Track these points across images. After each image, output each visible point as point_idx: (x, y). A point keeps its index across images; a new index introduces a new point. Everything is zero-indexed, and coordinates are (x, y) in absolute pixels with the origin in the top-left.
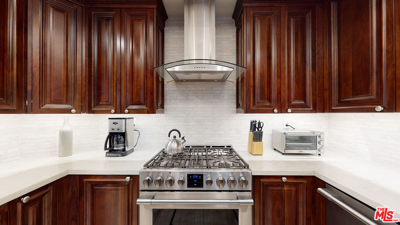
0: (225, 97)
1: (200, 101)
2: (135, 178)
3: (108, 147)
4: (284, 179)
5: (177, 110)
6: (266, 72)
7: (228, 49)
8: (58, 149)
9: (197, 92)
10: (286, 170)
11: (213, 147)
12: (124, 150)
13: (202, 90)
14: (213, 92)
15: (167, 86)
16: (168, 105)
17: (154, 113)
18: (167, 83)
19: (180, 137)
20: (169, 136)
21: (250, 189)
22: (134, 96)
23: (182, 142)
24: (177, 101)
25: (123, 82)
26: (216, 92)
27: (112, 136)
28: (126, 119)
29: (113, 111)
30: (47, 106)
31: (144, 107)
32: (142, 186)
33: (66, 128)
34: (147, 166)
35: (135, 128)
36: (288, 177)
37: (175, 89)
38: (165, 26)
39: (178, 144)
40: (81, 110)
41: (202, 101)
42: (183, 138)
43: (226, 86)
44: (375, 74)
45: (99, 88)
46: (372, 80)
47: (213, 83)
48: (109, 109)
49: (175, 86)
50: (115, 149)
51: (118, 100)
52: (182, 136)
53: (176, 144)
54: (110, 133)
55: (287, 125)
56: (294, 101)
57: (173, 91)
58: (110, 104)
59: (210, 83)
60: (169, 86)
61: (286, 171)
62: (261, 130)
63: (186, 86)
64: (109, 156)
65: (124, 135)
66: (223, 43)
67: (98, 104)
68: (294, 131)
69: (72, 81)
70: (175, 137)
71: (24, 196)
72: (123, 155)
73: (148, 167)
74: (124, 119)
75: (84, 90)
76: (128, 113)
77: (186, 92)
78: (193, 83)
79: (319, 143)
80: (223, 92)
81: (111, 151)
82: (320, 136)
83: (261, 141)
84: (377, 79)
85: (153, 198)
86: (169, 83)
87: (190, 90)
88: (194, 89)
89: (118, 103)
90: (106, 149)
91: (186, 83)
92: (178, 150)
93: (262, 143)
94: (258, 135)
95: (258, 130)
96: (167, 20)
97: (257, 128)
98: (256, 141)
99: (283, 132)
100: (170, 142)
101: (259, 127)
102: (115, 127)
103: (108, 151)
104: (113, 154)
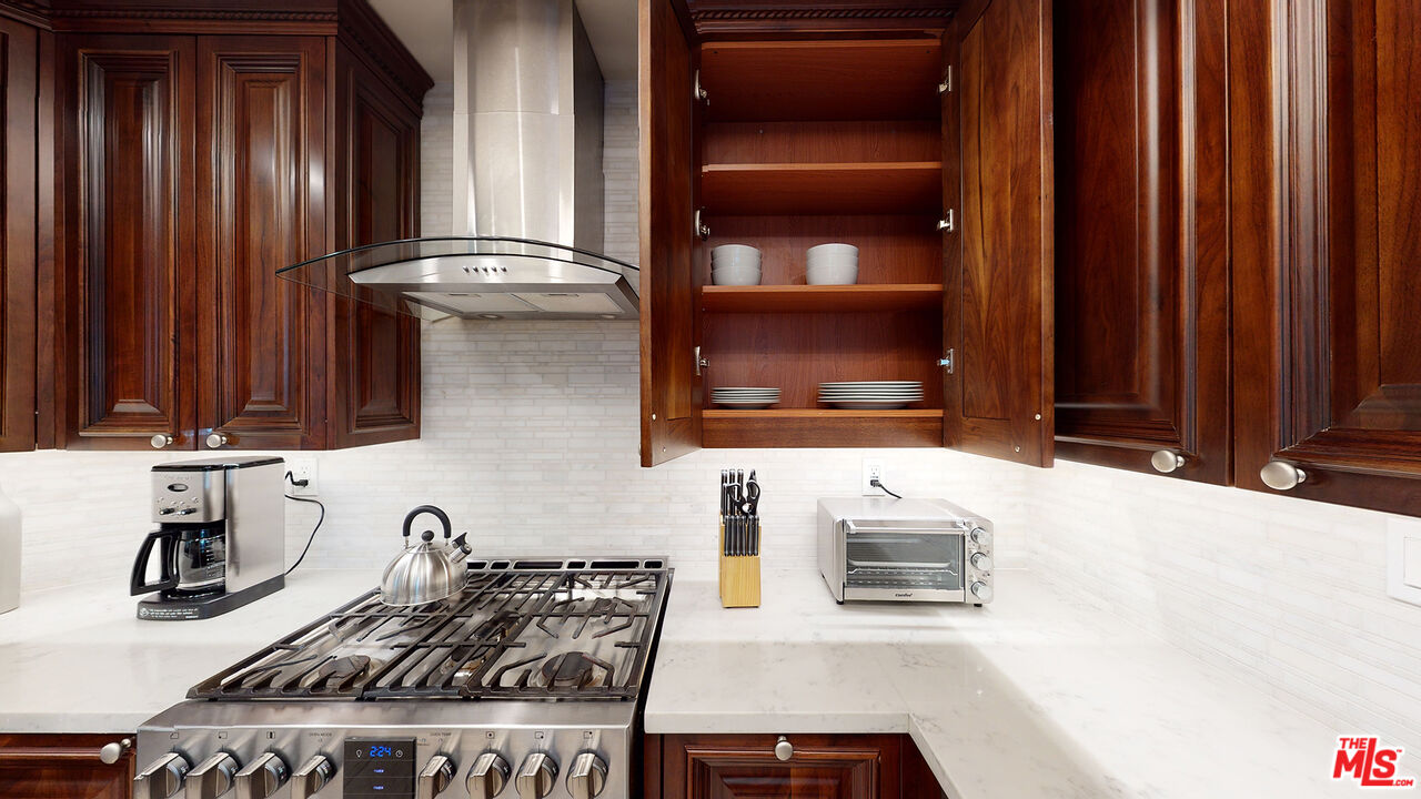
1: (554, 391)
3: (153, 574)
5: (469, 424)
9: (542, 359)
10: (790, 712)
11: (595, 565)
12: (218, 591)
13: (562, 353)
14: (601, 358)
15: (434, 337)
16: (435, 409)
18: (431, 327)
19: (448, 535)
20: (407, 532)
23: (452, 556)
24: (471, 391)
26: (615, 358)
27: (167, 534)
28: (227, 468)
29: (162, 438)
34: (205, 692)
35: (309, 491)
37: (460, 346)
38: (422, 113)
39: (438, 565)
41: (563, 394)
42: (460, 541)
44: (1153, 306)
46: (1142, 332)
47: (602, 324)
48: (145, 432)
49: (463, 337)
50: (181, 586)
51: (187, 396)
52: (455, 534)
53: (429, 566)
54: (161, 524)
55: (874, 483)
57: (457, 353)
59: (593, 325)
60: (439, 340)
61: (790, 716)
62: (753, 511)
63: (501, 337)
64: (149, 619)
65: (218, 530)
67: (102, 414)
70: (429, 536)
72: (209, 613)
74: (214, 468)
77: (503, 359)
79: (974, 562)
82: (974, 537)
83: (753, 553)
84: (1162, 328)
86: (437, 325)
87: (516, 353)
88: (533, 346)
89: (185, 409)
90: (138, 584)
91: (502, 325)
92: (434, 588)
93: (758, 563)
94: (741, 533)
95: (740, 509)
96: (431, 91)
97: (736, 503)
98: (735, 554)
99: (839, 519)
100: (407, 558)
101: (743, 502)
102: (172, 499)
103: (153, 596)
104: (162, 612)
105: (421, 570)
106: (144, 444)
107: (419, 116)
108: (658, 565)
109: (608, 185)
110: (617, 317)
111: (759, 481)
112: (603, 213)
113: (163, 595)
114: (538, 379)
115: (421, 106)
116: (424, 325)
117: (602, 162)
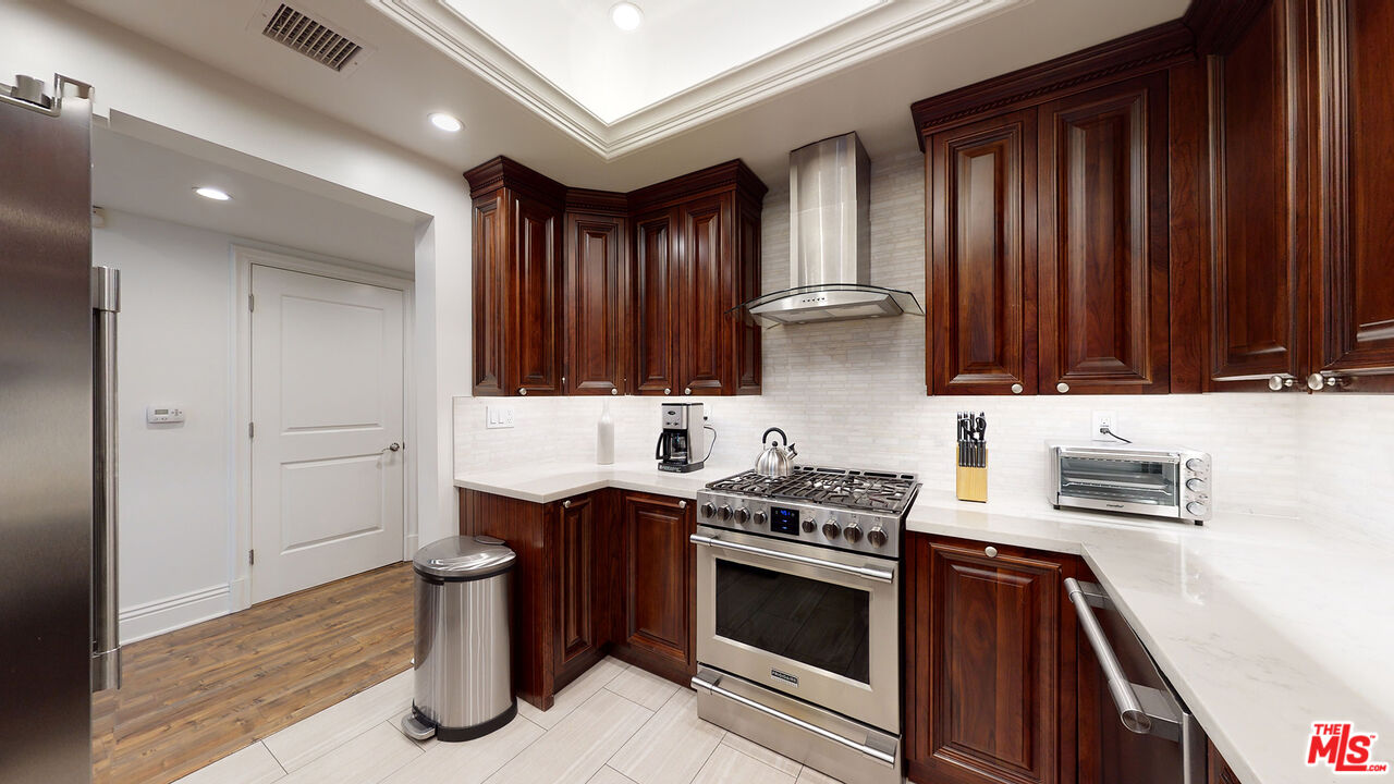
0: (903, 355)
2: (691, 503)
3: (661, 454)
4: (990, 551)
5: (789, 387)
6: (990, 290)
7: (908, 232)
8: (596, 453)
9: (833, 346)
11: (866, 474)
12: (686, 462)
13: (843, 341)
14: (869, 343)
15: (769, 337)
16: (768, 379)
17: (733, 394)
18: (768, 331)
19: (785, 444)
20: (764, 442)
21: (897, 556)
22: (701, 364)
23: (789, 455)
24: (789, 367)
25: (683, 339)
26: (878, 343)
27: (667, 435)
28: (688, 405)
29: (668, 391)
30: (585, 384)
31: (716, 383)
32: (700, 518)
33: (607, 419)
34: (710, 486)
35: (706, 423)
36: (1001, 548)
37: (784, 341)
39: (782, 458)
40: (624, 391)
42: (792, 448)
43: (904, 327)
45: (648, 351)
47: (869, 321)
48: (662, 388)
49: (785, 336)
50: (671, 458)
51: (676, 371)
52: (789, 444)
53: (776, 459)
54: (665, 430)
55: (1103, 432)
56: (1084, 360)
57: (780, 345)
58: (664, 380)
59: (863, 322)
60: (772, 337)
62: (981, 438)
63: (807, 334)
64: (663, 470)
65: (684, 433)
66: (895, 218)
67: (646, 380)
68: (1127, 447)
69: (612, 344)
70: (775, 444)
71: (565, 499)
72: (684, 471)
73: (713, 489)
74: (685, 404)
75: (627, 356)
76: (691, 394)
77: (807, 347)
78: (824, 325)
79: (1189, 485)
80: (895, 342)
81: (667, 462)
82: (1189, 466)
83: (982, 466)
85: (716, 538)
87: (815, 343)
88: (826, 338)
89: (676, 377)
90: (658, 457)
91: (807, 327)
92: (779, 471)
93: (986, 472)
94: (972, 452)
95: (972, 438)
96: (767, 195)
97: (968, 432)
98: (967, 465)
99: (1053, 447)
100: (766, 453)
101: (973, 431)
102: (671, 418)
103: (661, 461)
104: (665, 468)
105: (774, 460)
106: (661, 393)
107: (760, 210)
108: (911, 477)
109: (873, 228)
110: (881, 316)
111: (987, 419)
112: (870, 247)
113: (665, 462)
114: (829, 358)
115: (761, 204)
116: (763, 330)
117: (869, 214)
